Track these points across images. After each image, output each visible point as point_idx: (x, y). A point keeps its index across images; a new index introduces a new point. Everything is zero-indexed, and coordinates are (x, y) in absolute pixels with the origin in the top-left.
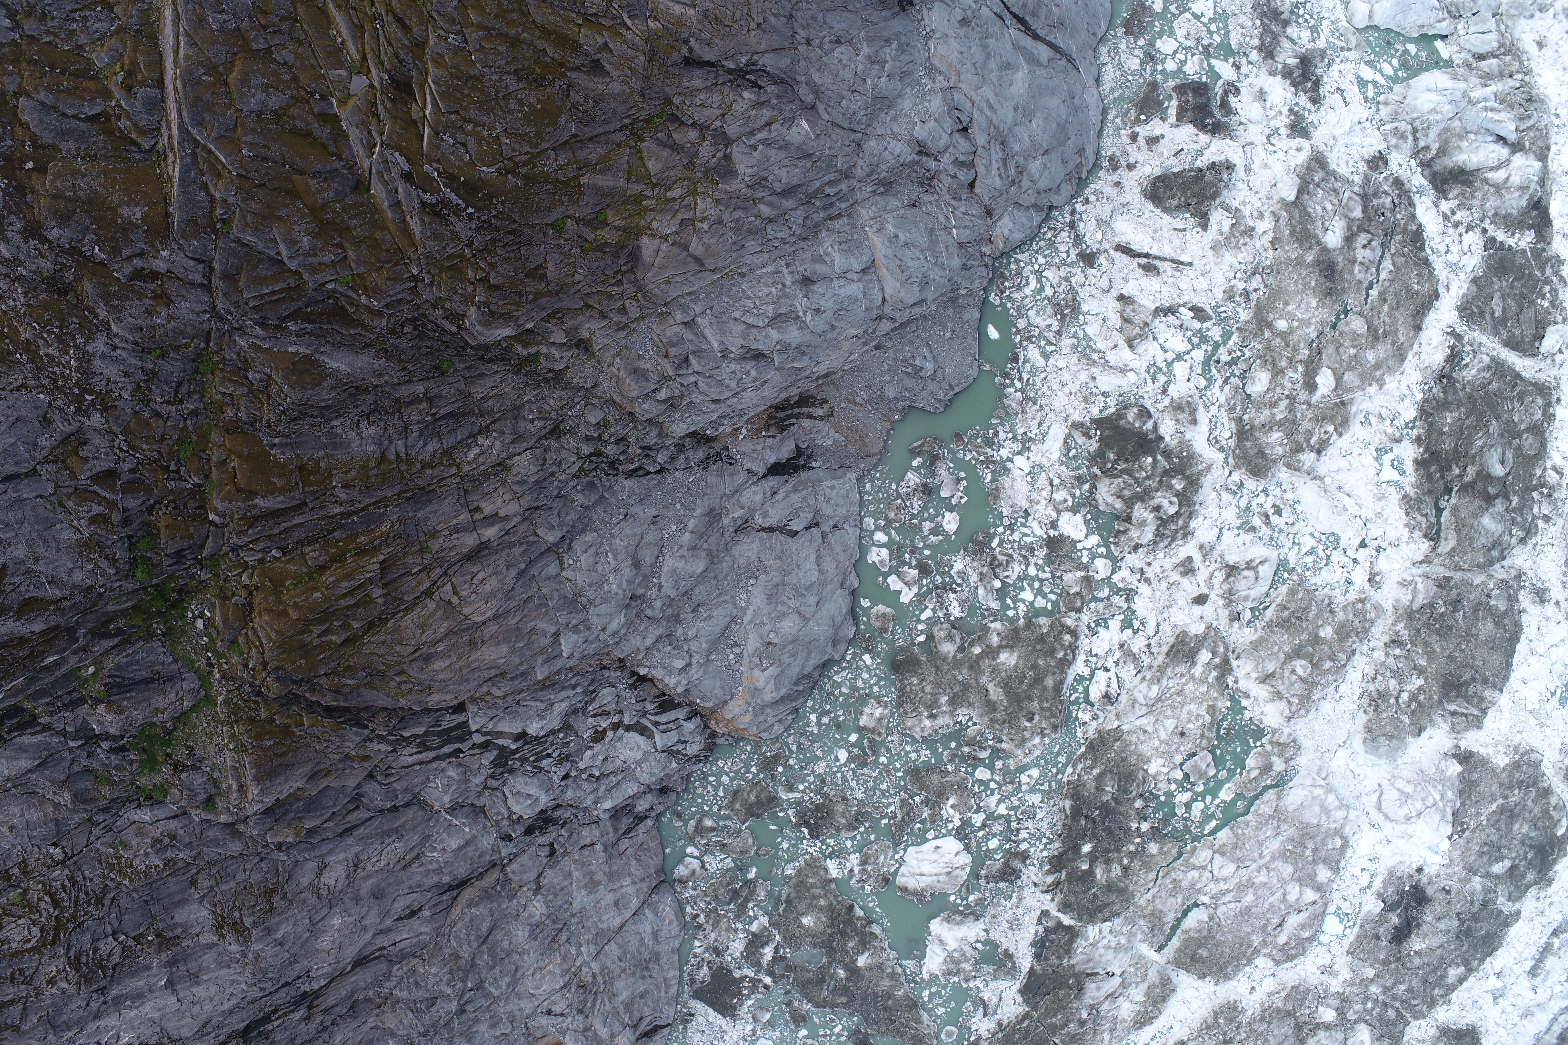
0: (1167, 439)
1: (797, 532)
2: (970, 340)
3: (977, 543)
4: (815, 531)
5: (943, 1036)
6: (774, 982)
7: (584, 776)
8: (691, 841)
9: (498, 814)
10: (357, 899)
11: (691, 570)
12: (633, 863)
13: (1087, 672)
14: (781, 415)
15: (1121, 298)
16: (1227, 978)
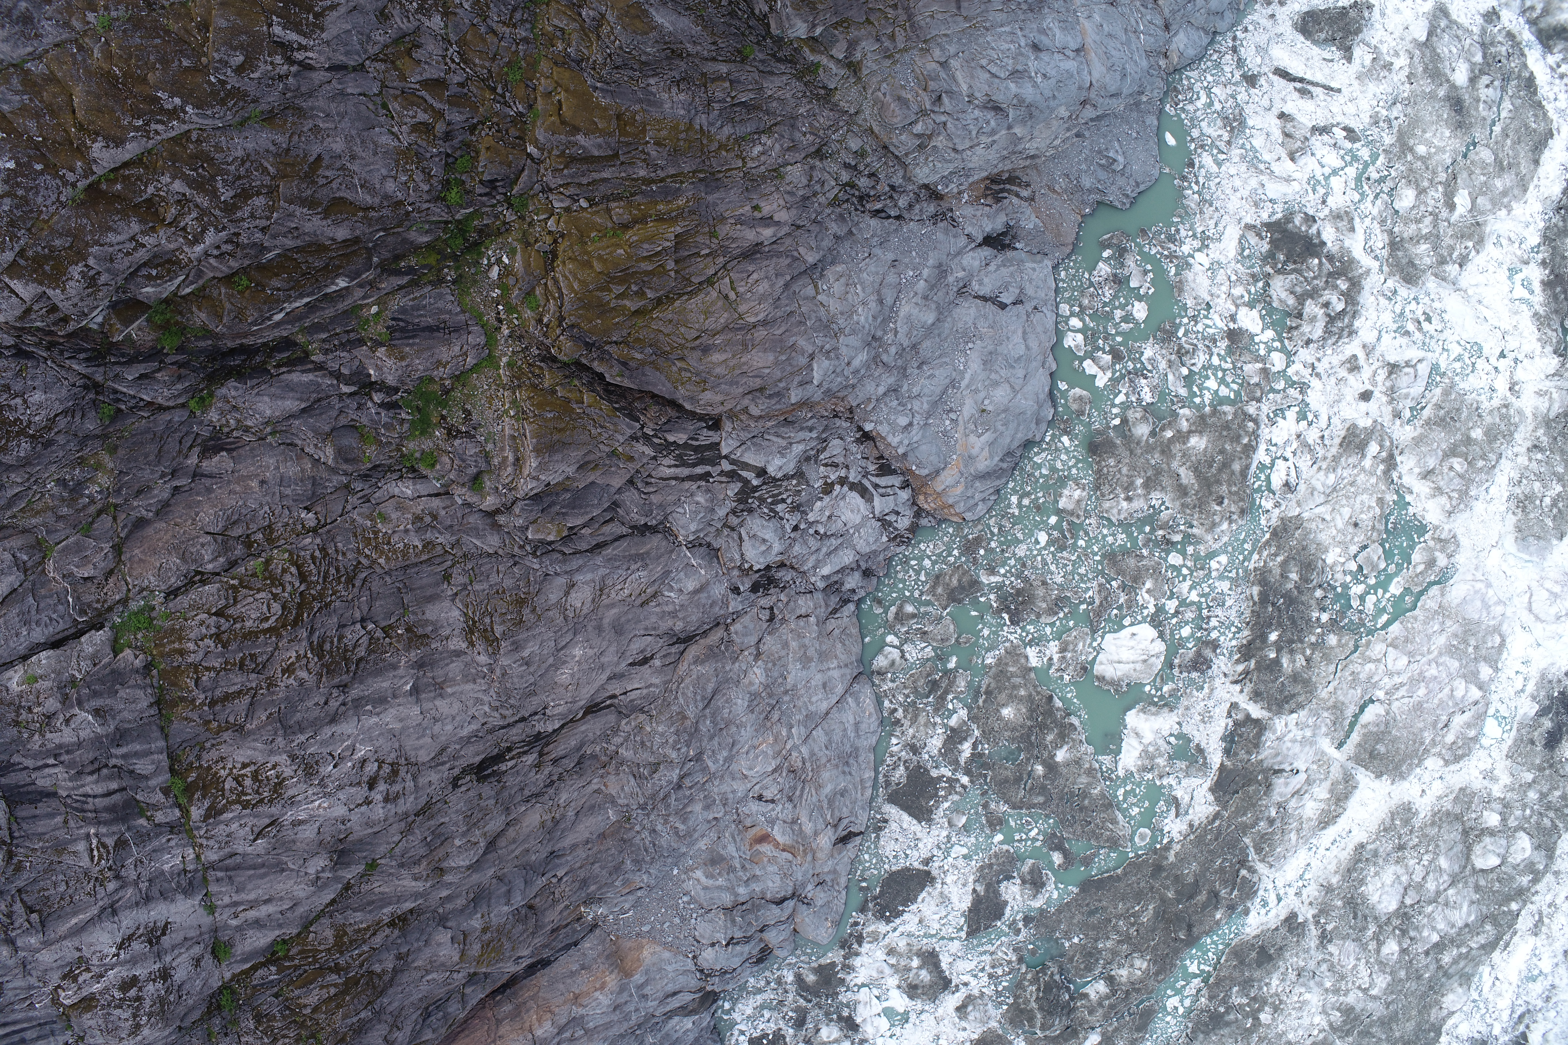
0: (1329, 244)
1: (1006, 305)
2: (1151, 143)
3: (1165, 331)
4: (1019, 307)
5: (1137, 839)
6: (972, 782)
7: (811, 531)
8: (891, 629)
9: (732, 560)
10: (599, 629)
11: (924, 319)
12: (839, 645)
13: (1267, 461)
14: (996, 187)
15: (1282, 116)
16: (1402, 777)
